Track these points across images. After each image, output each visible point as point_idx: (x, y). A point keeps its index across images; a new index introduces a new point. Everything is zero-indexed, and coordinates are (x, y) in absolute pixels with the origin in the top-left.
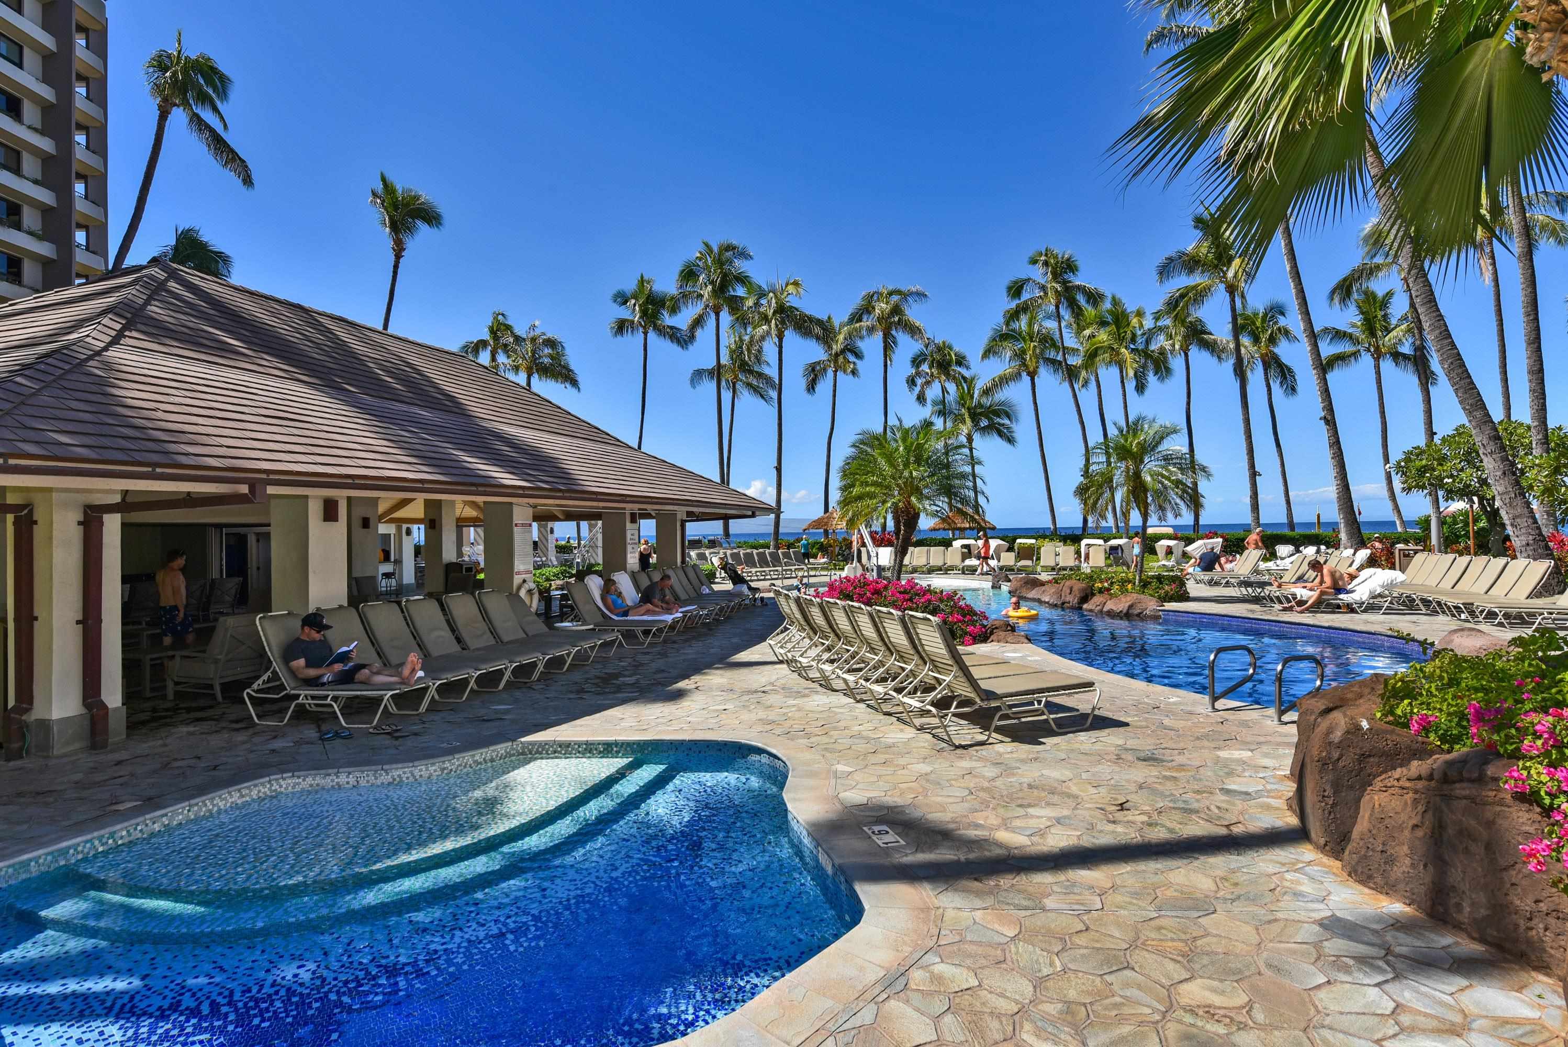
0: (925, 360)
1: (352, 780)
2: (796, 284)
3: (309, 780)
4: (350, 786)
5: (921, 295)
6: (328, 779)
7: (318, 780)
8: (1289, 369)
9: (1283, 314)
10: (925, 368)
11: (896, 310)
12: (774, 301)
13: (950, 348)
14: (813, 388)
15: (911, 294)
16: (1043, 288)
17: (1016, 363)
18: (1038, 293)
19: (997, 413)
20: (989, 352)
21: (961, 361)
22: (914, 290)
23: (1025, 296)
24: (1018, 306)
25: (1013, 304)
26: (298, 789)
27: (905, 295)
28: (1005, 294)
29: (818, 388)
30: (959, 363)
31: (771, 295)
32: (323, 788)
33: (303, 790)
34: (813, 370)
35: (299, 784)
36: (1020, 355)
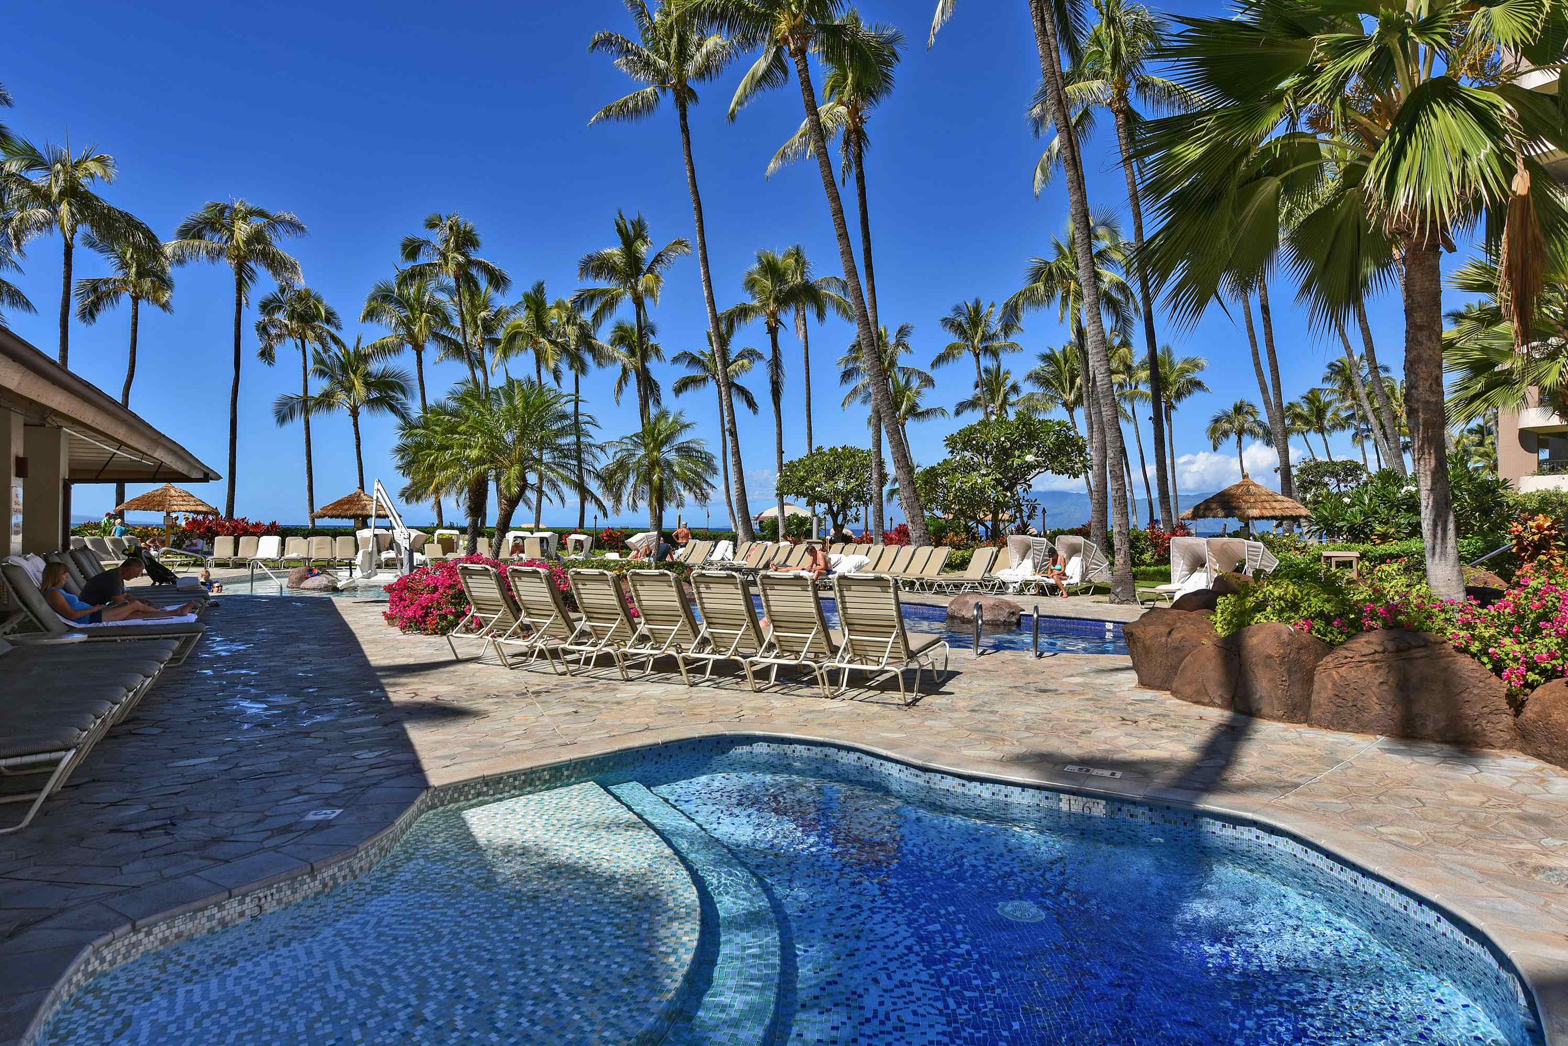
0: (280, 308)
1: (249, 906)
2: (101, 161)
3: (161, 931)
4: (246, 920)
5: (295, 227)
6: (202, 919)
7: (182, 925)
8: (656, 384)
9: (653, 333)
10: (280, 316)
11: (257, 237)
12: (61, 176)
13: (319, 300)
14: (93, 317)
15: (282, 222)
16: (444, 256)
17: (402, 331)
18: (436, 260)
19: (392, 386)
20: (371, 314)
21: (330, 318)
22: (288, 218)
23: (422, 259)
24: (413, 268)
25: (408, 265)
26: (136, 955)
27: (275, 223)
28: (400, 251)
29: (101, 316)
30: (328, 321)
31: (59, 166)
32: (191, 939)
33: (146, 954)
34: (95, 289)
35: (135, 945)
36: (407, 324)
